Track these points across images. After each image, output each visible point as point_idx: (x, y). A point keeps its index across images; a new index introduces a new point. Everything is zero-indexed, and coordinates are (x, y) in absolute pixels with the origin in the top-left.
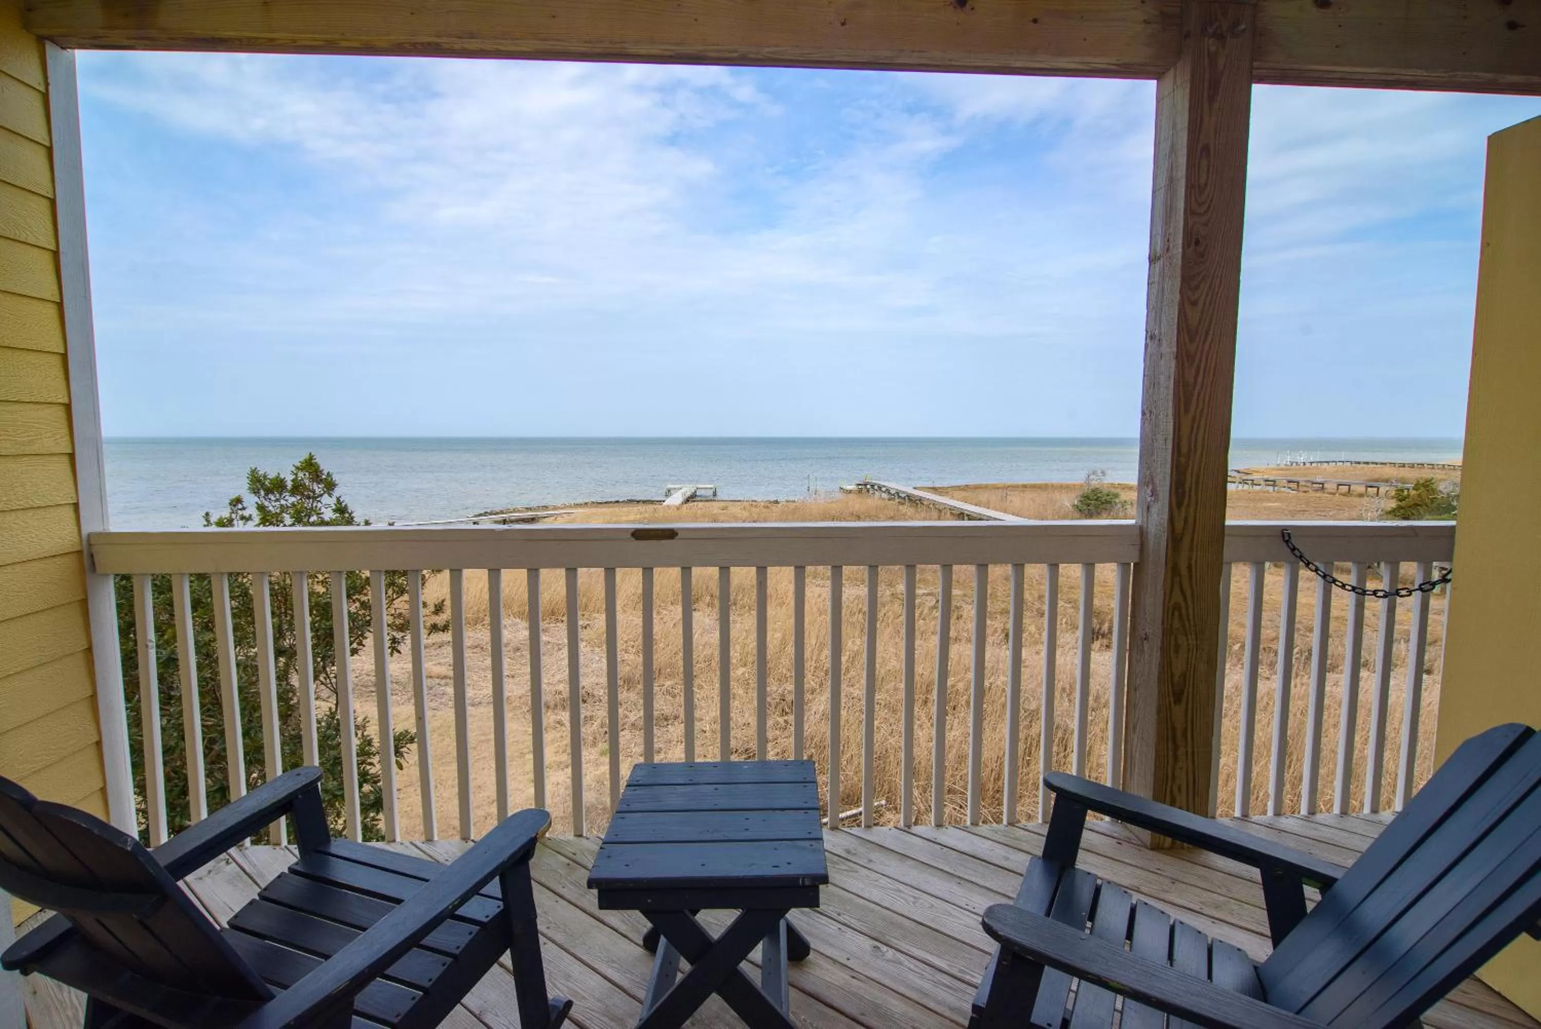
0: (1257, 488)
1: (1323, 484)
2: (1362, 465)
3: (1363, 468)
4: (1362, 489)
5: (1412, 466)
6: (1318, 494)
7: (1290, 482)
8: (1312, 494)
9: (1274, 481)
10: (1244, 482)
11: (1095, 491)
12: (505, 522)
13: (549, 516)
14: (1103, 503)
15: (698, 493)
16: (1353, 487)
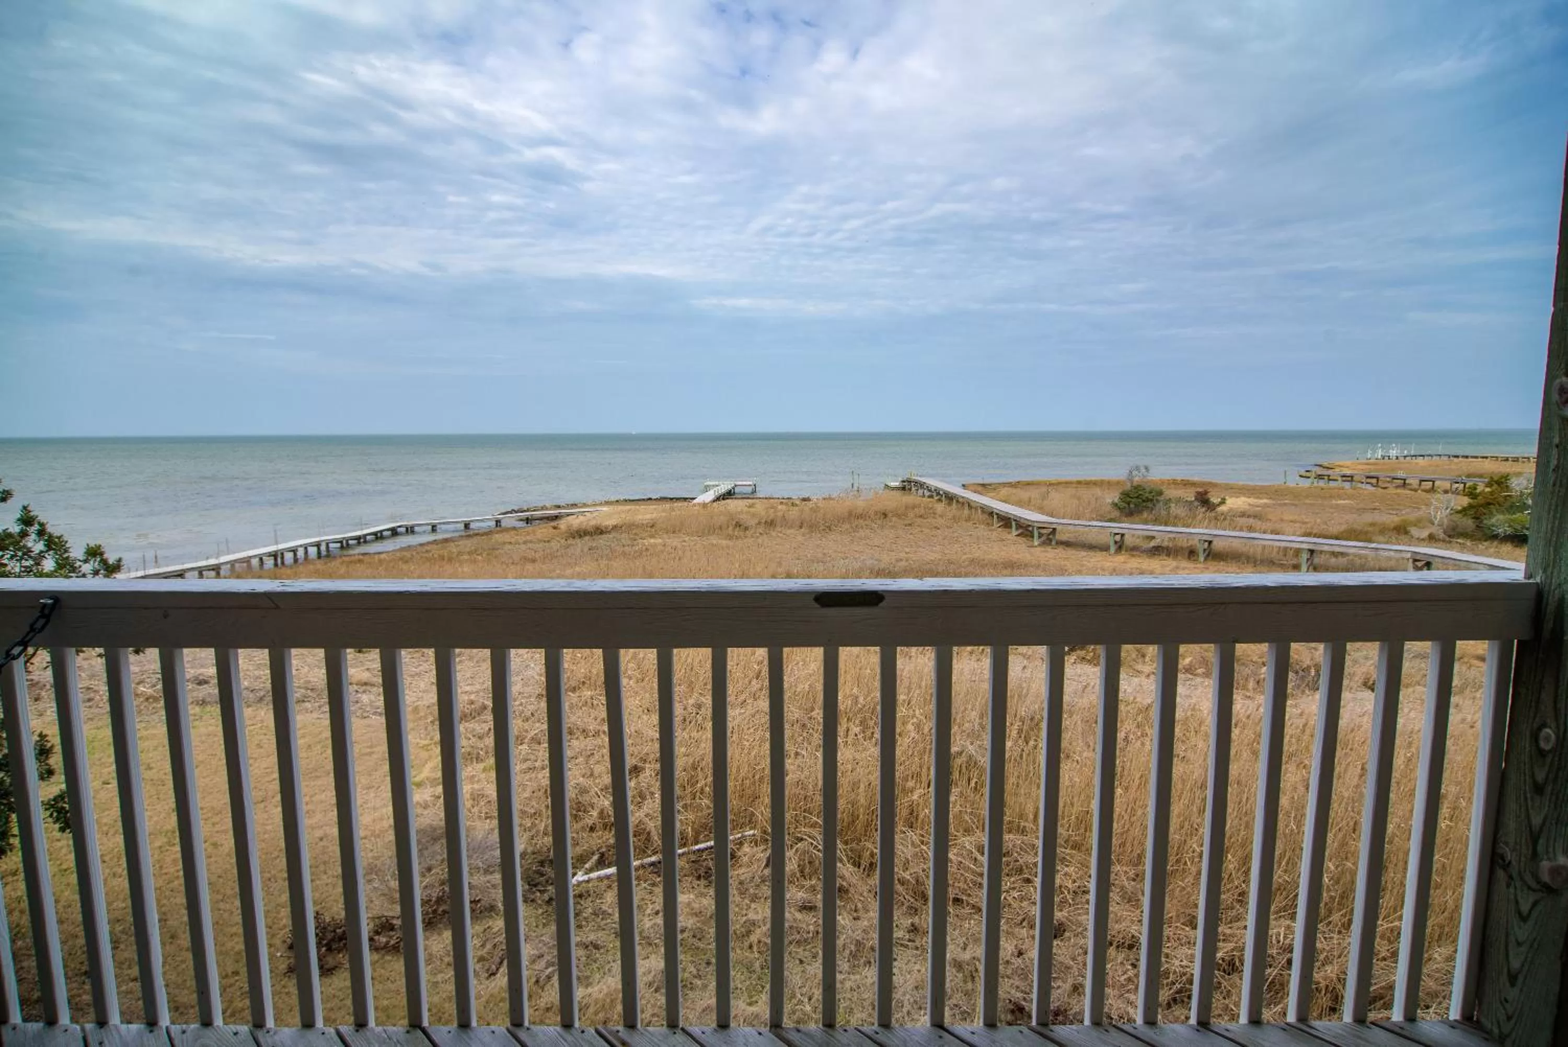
0: (1332, 484)
1: (1405, 480)
2: (1460, 459)
3: (1461, 462)
4: (1447, 485)
5: (1516, 460)
6: (1399, 491)
7: (1368, 477)
8: (1392, 491)
9: (1352, 477)
10: (1320, 477)
11: (1137, 488)
12: (528, 520)
13: (572, 514)
14: (1144, 501)
15: (737, 490)
16: (1437, 483)
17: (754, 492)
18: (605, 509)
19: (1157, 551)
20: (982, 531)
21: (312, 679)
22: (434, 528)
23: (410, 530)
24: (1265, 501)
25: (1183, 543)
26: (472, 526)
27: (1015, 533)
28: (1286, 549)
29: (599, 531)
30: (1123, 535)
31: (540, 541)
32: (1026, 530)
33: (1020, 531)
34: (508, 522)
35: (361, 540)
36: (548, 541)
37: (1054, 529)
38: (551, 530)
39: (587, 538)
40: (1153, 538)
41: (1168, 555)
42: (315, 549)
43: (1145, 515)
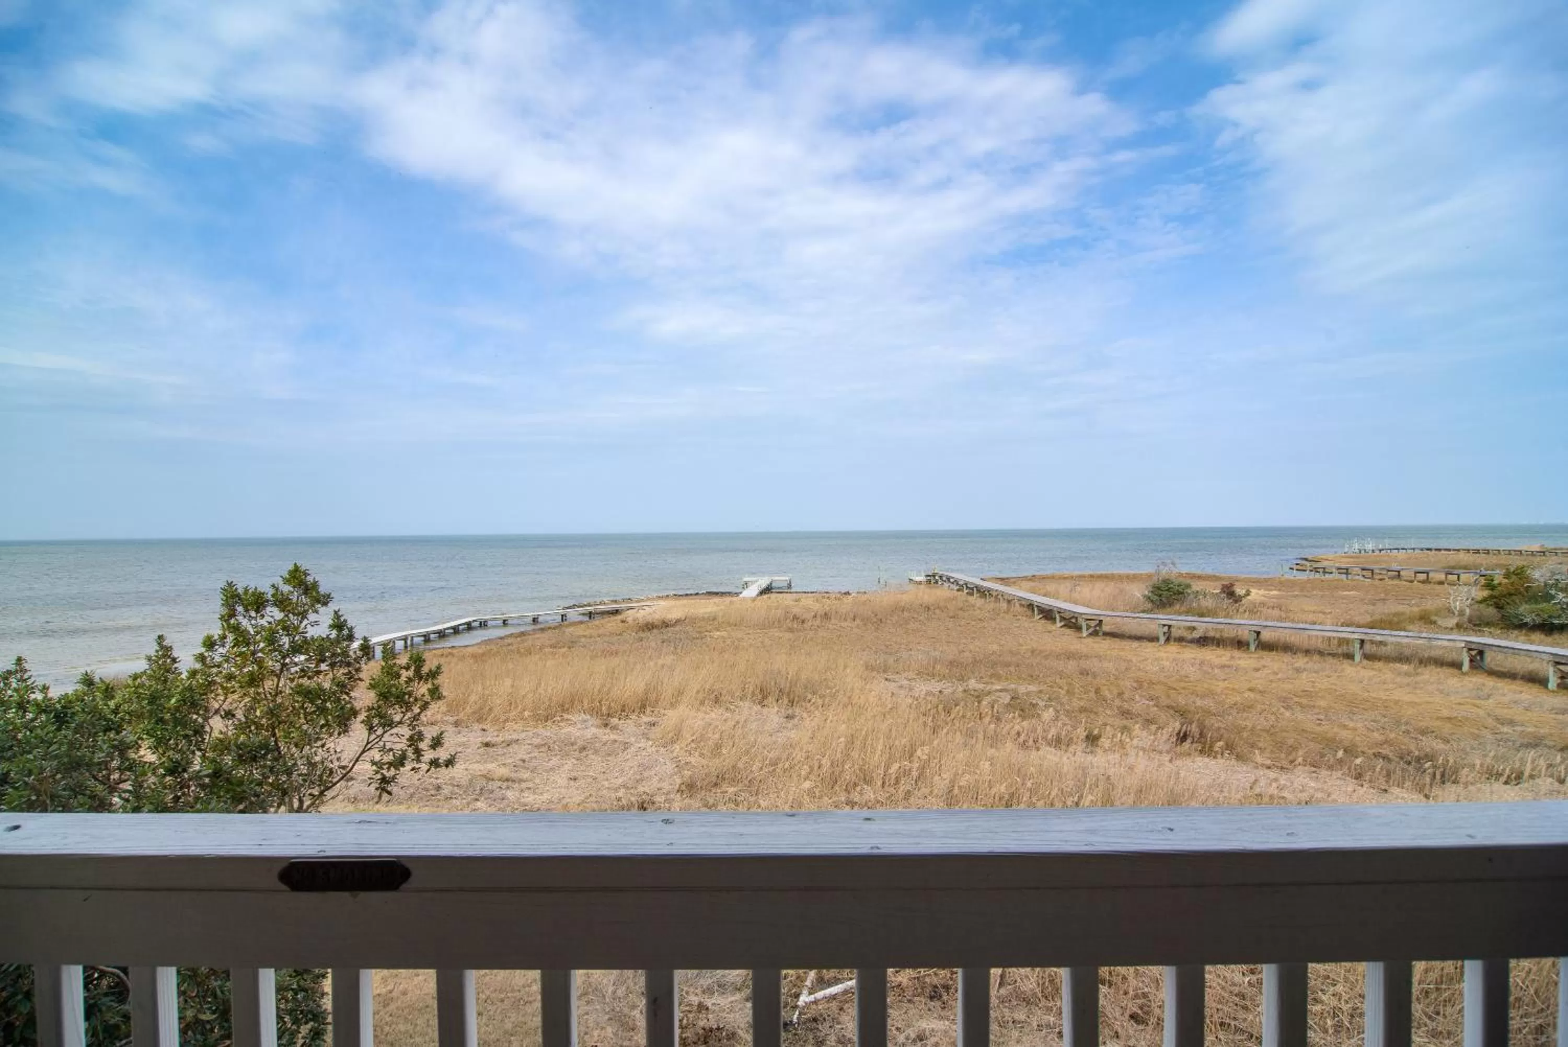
0: (1330, 576)
1: (1399, 572)
2: (1434, 552)
4: (1442, 576)
6: (1394, 582)
7: (1363, 569)
8: (1387, 582)
9: (1347, 569)
11: (1166, 581)
12: (590, 615)
13: (632, 608)
14: (1175, 594)
15: (774, 585)
16: (1431, 575)
17: (789, 586)
18: (662, 603)
19: (1203, 641)
20: (1025, 623)
21: (455, 775)
22: (505, 622)
23: (483, 625)
24: (1275, 592)
25: (1229, 633)
26: (540, 619)
27: (1059, 624)
28: (1329, 639)
29: (665, 624)
30: (1170, 626)
31: (611, 634)
32: (1072, 623)
33: (1063, 623)
34: (573, 615)
35: (442, 635)
36: (620, 635)
37: (1101, 621)
38: (621, 625)
39: (655, 631)
40: (1194, 628)
41: (1218, 645)
42: (403, 642)
43: (1177, 607)
